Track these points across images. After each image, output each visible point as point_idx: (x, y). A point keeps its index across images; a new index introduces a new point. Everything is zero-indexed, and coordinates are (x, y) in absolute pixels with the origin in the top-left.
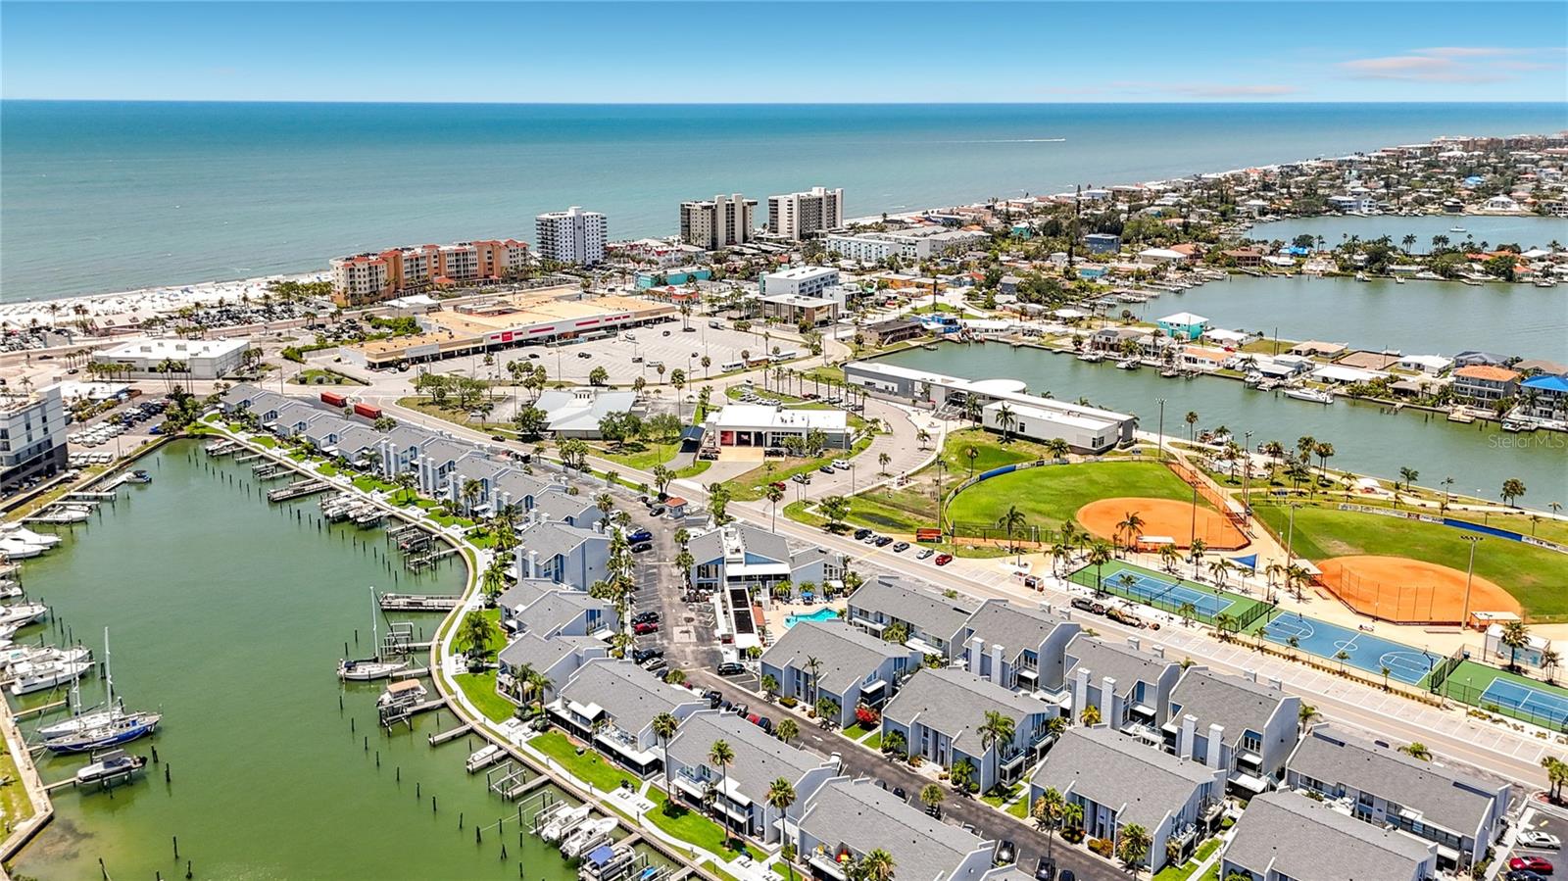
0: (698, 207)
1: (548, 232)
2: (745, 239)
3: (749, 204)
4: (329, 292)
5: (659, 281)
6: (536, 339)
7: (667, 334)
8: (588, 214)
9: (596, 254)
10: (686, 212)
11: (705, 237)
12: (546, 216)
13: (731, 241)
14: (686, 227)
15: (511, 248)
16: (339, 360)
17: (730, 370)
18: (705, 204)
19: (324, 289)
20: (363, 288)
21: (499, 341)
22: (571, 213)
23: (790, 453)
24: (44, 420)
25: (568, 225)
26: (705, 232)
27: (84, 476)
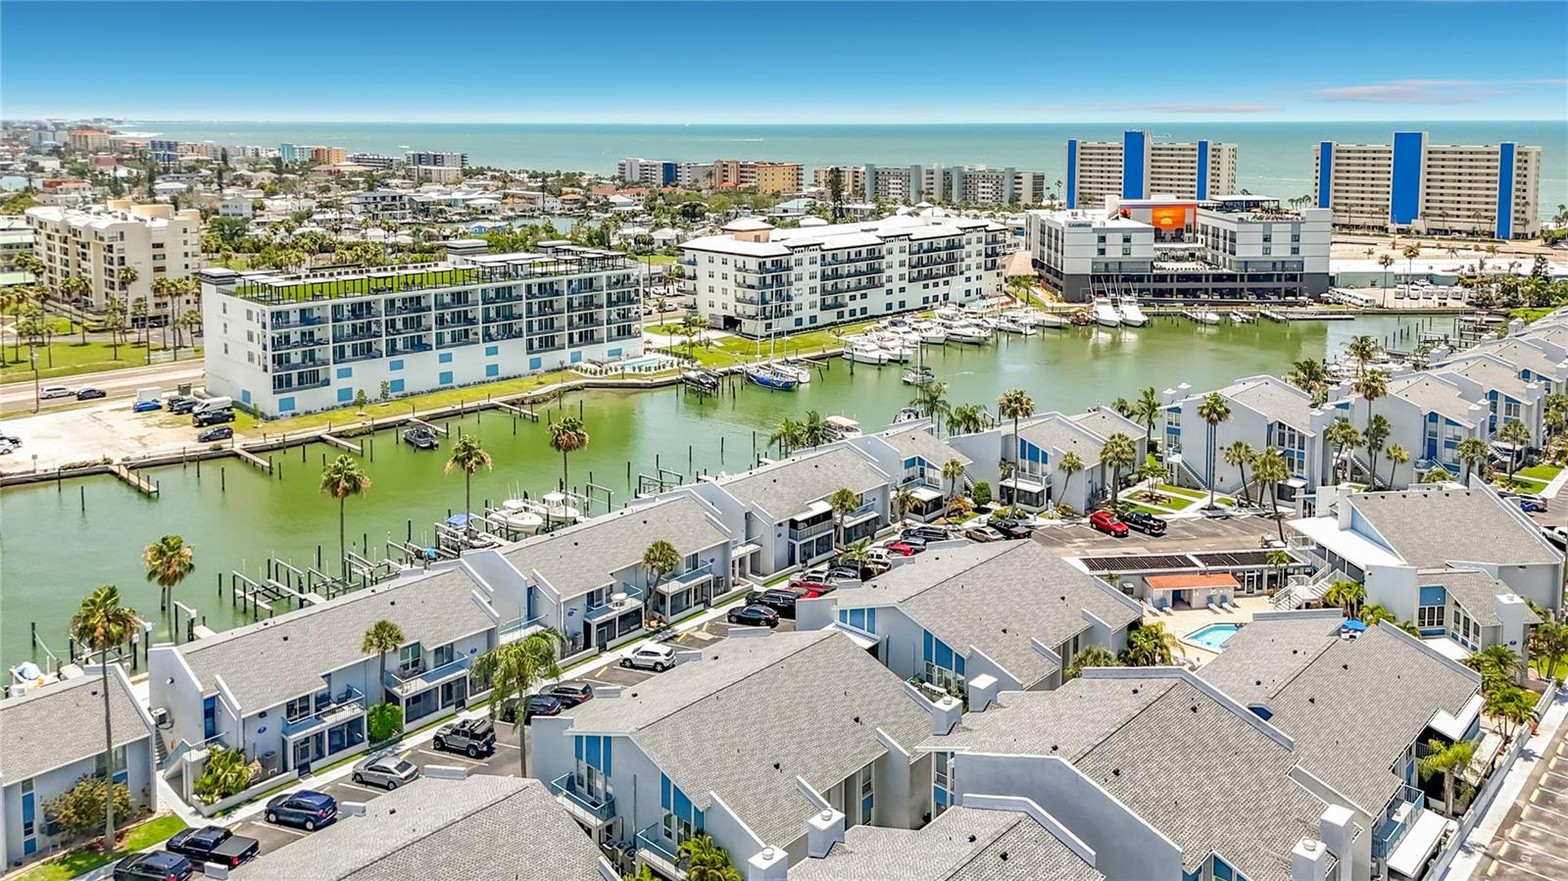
24: (1296, 238)
27: (1314, 307)
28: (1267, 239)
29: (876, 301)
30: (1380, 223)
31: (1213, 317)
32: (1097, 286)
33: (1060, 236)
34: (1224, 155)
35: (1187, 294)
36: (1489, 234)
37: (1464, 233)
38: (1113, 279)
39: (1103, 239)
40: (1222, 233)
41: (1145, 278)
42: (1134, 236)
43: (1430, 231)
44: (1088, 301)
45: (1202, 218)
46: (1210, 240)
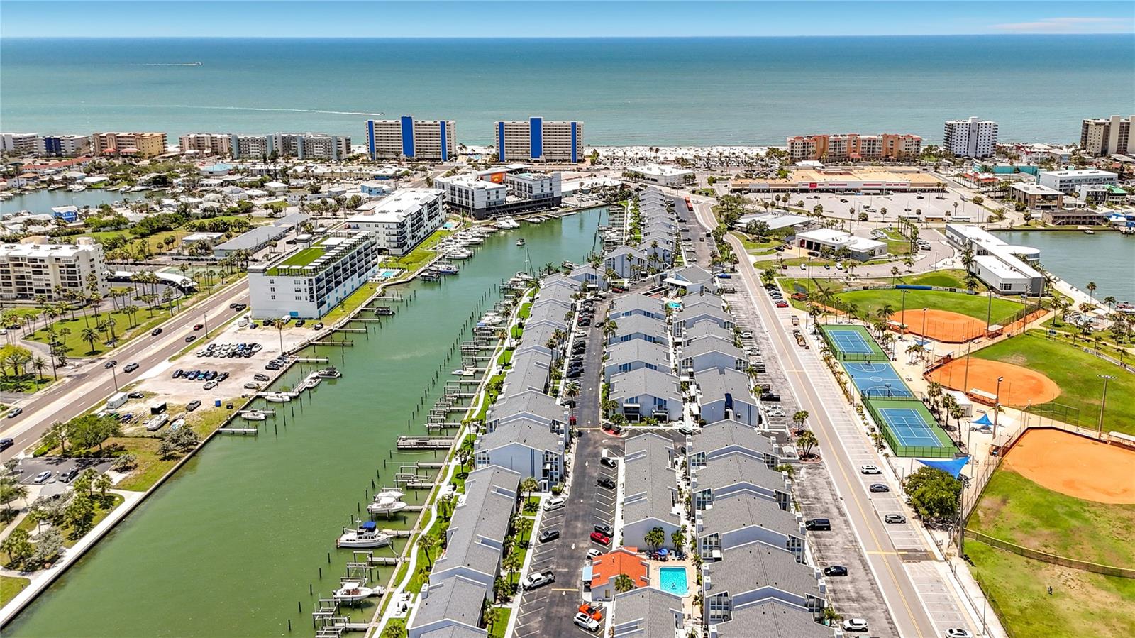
0: (1094, 123)
4: (785, 156)
5: (986, 170)
6: (834, 189)
7: (920, 198)
10: (1086, 126)
11: (1096, 146)
14: (1085, 137)
15: (907, 140)
16: (726, 186)
18: (1101, 121)
21: (808, 187)
22: (969, 121)
24: (551, 185)
25: (964, 129)
26: (1096, 143)
27: (561, 210)
28: (542, 186)
29: (421, 233)
30: (526, 158)
31: (536, 220)
32: (488, 212)
33: (470, 193)
34: (452, 127)
35: (518, 210)
36: (569, 161)
37: (559, 160)
38: (494, 208)
39: (489, 193)
40: (523, 184)
41: (504, 207)
42: (499, 191)
43: (547, 161)
44: (487, 218)
45: (510, 177)
46: (516, 186)
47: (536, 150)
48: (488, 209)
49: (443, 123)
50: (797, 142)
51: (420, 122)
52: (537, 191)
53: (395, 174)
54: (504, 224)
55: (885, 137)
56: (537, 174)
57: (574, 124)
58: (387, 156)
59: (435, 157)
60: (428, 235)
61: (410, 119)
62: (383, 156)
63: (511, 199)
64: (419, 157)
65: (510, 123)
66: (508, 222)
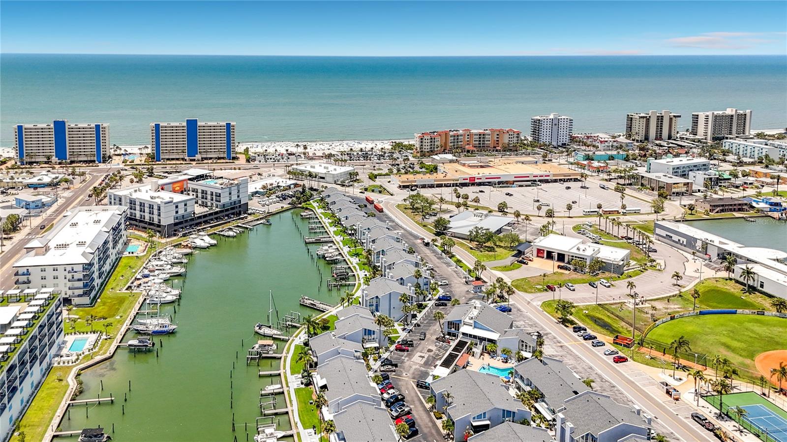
0: (637, 116)
1: (537, 126)
2: (670, 138)
3: (674, 116)
4: (412, 149)
5: (588, 158)
6: (489, 183)
7: (568, 188)
8: (563, 117)
9: (566, 140)
10: (630, 119)
11: (641, 134)
12: (538, 118)
13: (659, 137)
14: (630, 128)
15: (511, 133)
16: (389, 182)
17: (588, 214)
18: (642, 115)
19: (410, 147)
20: (427, 148)
21: (468, 181)
22: (552, 117)
23: (575, 270)
24: (238, 191)
25: (548, 123)
26: (641, 132)
27: (250, 218)
28: (230, 194)
30: (182, 157)
31: (229, 232)
32: (176, 227)
33: (155, 207)
34: (107, 130)
35: (206, 222)
36: (223, 158)
37: (216, 158)
38: (181, 223)
39: (177, 207)
40: (209, 193)
41: (192, 220)
42: (188, 203)
43: (203, 159)
44: (175, 235)
45: (192, 185)
46: (200, 195)
47: (192, 149)
48: (176, 224)
49: (98, 127)
50: (426, 137)
51: (73, 125)
52: (225, 200)
53: (52, 181)
54: (199, 243)
55: (492, 130)
56: (220, 181)
57: (228, 125)
58: (37, 160)
59: (89, 159)
60: (114, 266)
61: (63, 123)
62: (33, 160)
63: (199, 210)
64: (73, 159)
65: (165, 124)
66: (203, 240)
